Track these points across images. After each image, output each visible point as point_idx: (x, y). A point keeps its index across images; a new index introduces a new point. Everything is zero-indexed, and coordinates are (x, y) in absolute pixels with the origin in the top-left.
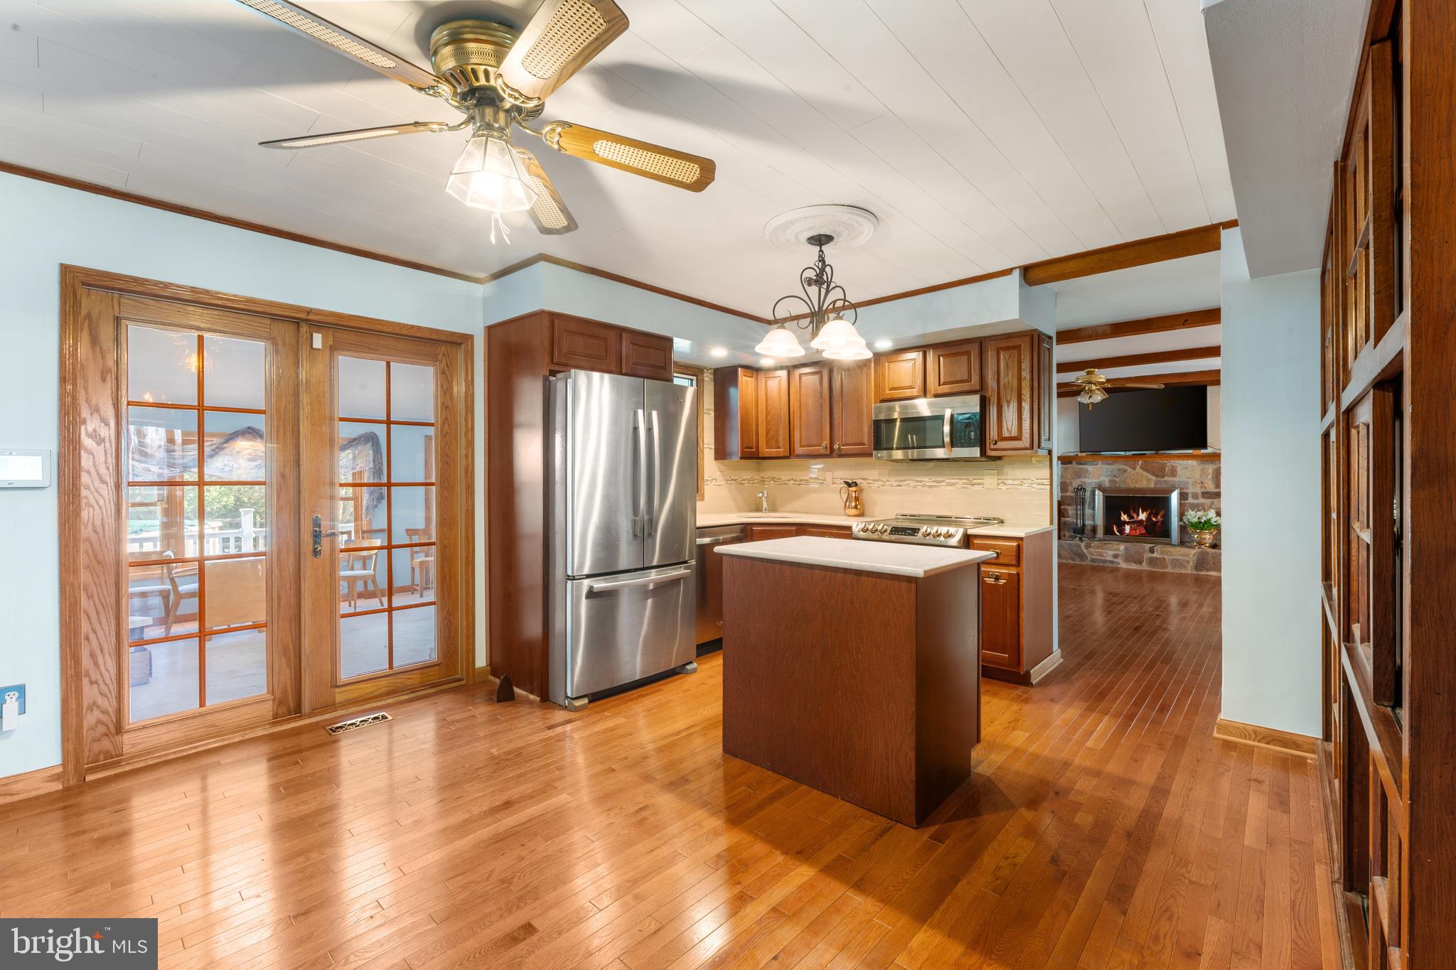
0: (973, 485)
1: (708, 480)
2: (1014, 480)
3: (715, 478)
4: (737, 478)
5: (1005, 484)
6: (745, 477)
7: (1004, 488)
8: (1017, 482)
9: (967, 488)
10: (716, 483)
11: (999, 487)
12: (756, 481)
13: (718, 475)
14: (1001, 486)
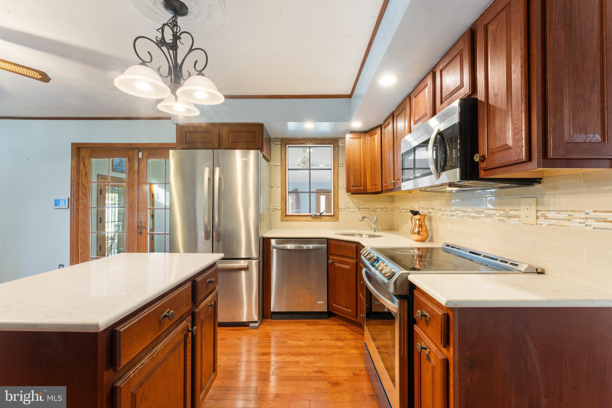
0: (510, 217)
1: (342, 208)
2: (558, 212)
3: (349, 207)
4: (370, 207)
5: (546, 218)
6: (378, 207)
7: (545, 223)
8: (563, 215)
9: (503, 221)
10: (350, 210)
11: (539, 222)
12: (389, 209)
13: (351, 205)
14: (541, 221)
